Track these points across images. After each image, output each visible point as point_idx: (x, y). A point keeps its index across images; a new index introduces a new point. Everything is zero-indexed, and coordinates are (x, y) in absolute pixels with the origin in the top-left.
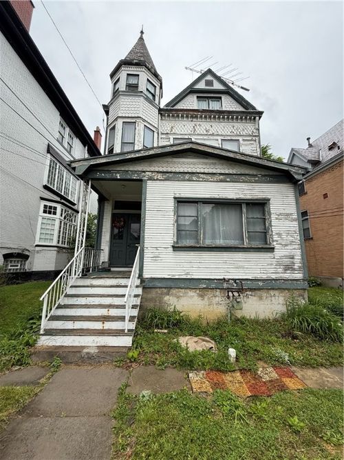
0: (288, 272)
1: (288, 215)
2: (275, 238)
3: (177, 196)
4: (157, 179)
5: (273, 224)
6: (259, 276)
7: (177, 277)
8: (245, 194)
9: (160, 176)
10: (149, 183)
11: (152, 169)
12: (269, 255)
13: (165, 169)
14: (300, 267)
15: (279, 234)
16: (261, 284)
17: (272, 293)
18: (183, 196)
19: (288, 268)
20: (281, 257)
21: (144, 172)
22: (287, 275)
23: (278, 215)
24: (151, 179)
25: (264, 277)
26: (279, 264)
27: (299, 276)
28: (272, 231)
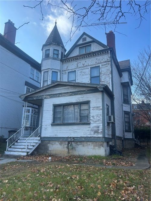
0: (96, 134)
1: (98, 107)
2: (91, 118)
3: (54, 104)
4: (47, 98)
5: (91, 112)
6: (83, 136)
7: (52, 136)
8: (80, 100)
9: (48, 97)
10: (45, 100)
11: (46, 94)
12: (88, 126)
13: (50, 94)
14: (101, 132)
15: (93, 117)
16: (83, 139)
17: (88, 143)
18: (56, 103)
19: (96, 132)
20: (93, 127)
21: (43, 96)
22: (95, 135)
23: (94, 108)
24: (45, 98)
25: (85, 136)
26: (92, 130)
27: (101, 135)
28: (90, 115)
